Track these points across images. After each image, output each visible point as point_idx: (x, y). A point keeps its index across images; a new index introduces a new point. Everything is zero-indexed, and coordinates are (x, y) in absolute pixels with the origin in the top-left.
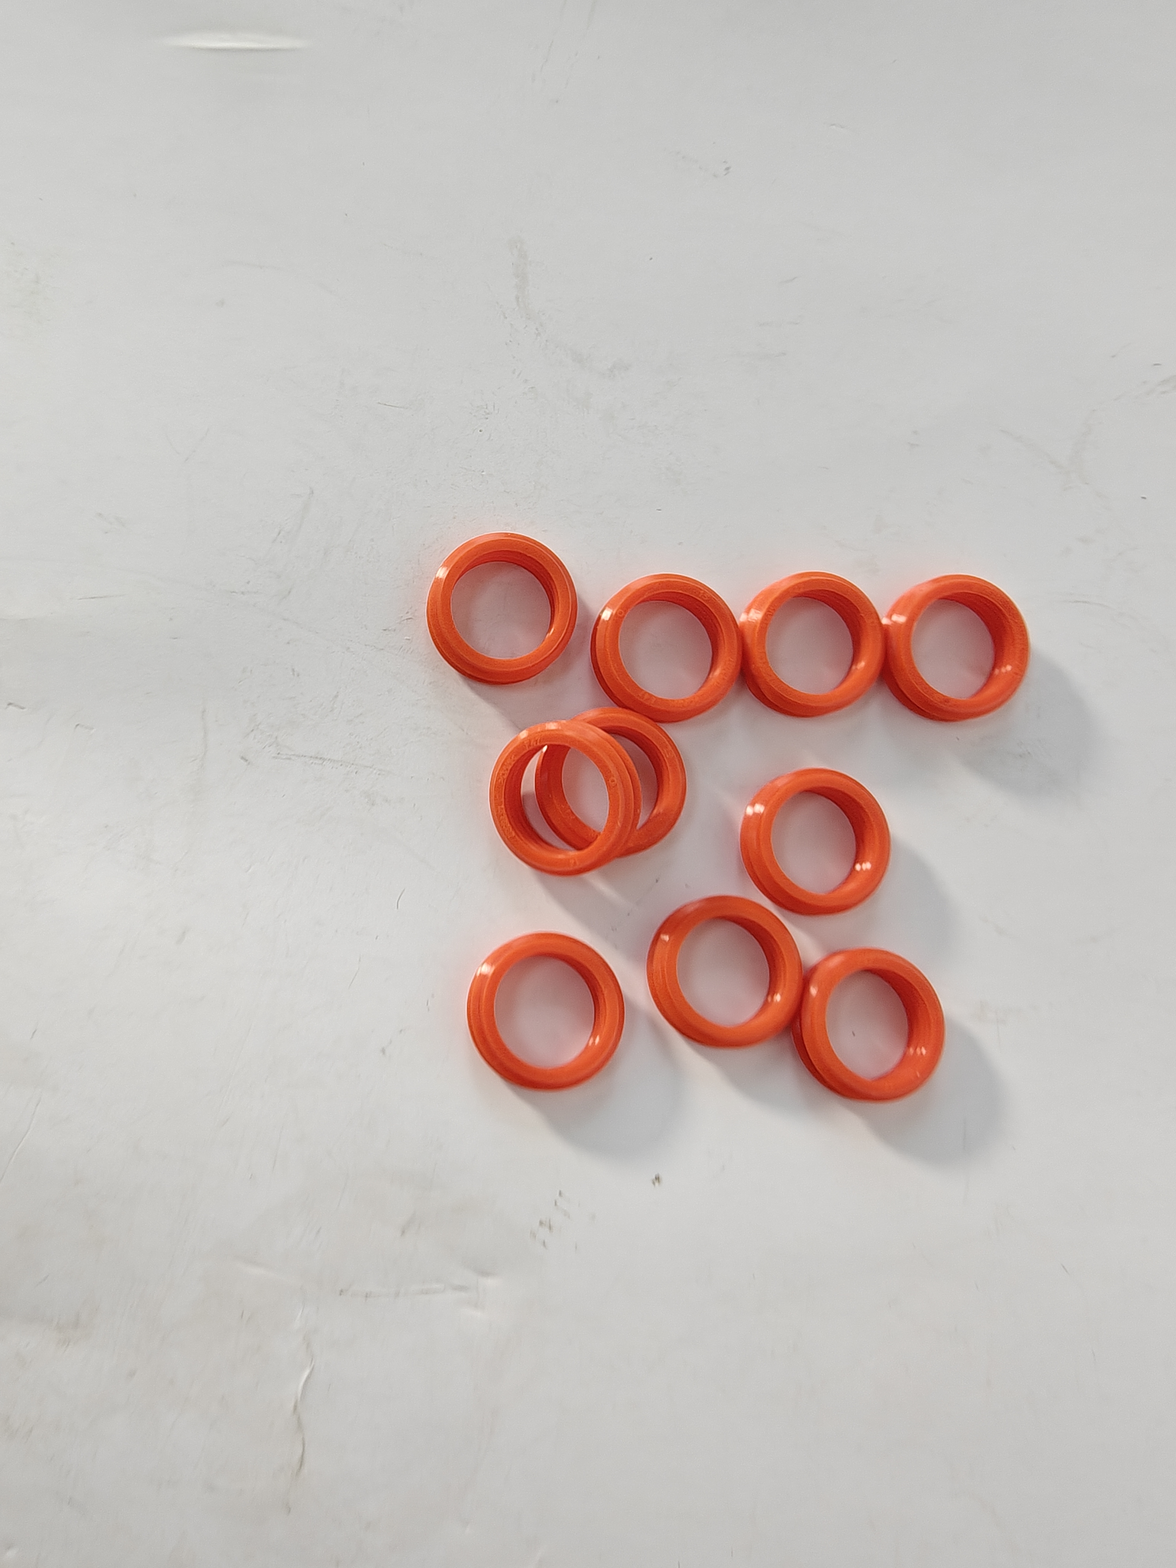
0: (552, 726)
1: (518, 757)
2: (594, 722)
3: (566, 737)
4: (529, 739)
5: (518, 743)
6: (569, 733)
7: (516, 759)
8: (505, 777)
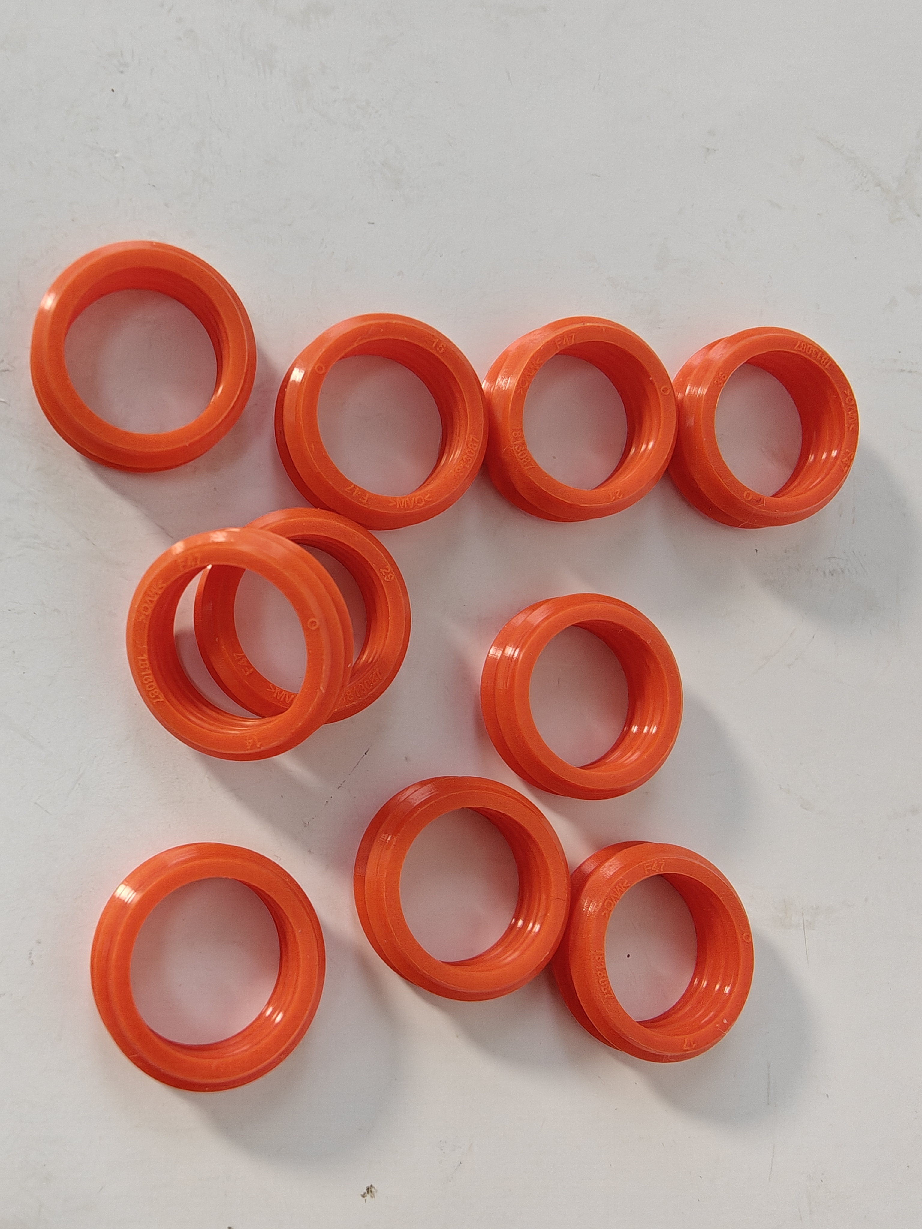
0: (219, 537)
1: (169, 583)
2: (279, 530)
3: (240, 555)
4: (185, 555)
5: (169, 560)
6: (245, 548)
7: (165, 585)
8: (149, 612)
